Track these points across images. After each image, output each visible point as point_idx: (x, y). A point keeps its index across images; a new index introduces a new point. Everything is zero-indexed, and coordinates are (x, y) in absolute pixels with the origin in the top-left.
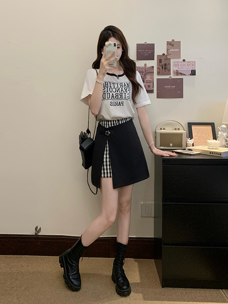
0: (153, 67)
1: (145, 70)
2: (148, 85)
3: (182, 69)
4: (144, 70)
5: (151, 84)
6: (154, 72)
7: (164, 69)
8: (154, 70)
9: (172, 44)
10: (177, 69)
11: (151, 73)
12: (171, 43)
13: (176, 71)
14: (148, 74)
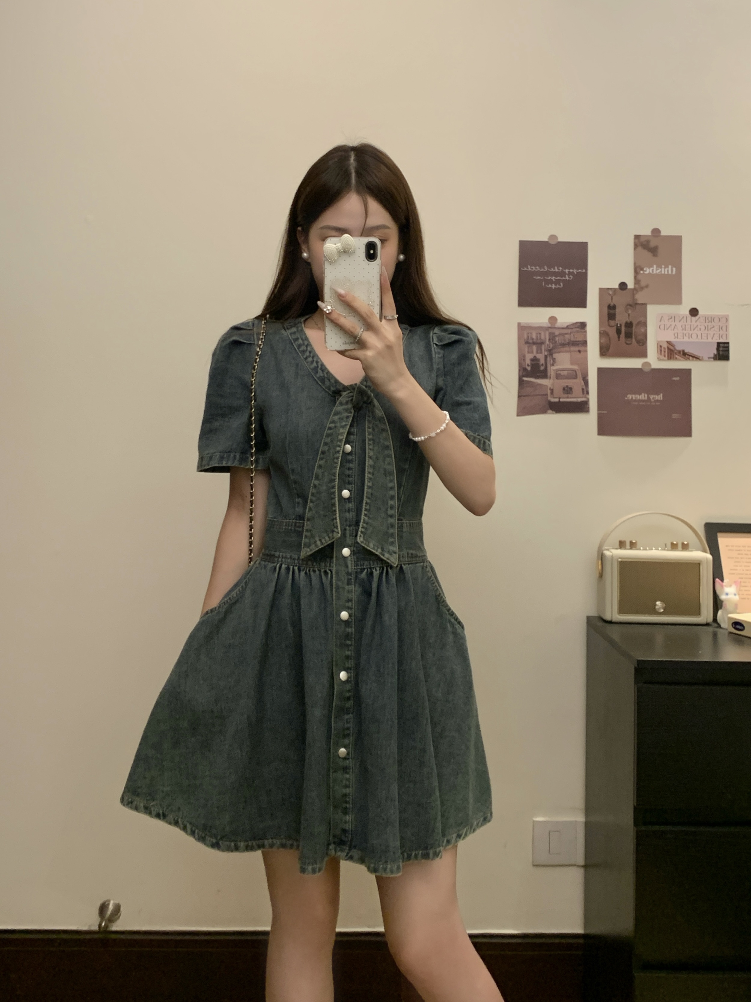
0: (583, 325)
1: (550, 334)
2: (565, 385)
3: (686, 339)
4: (545, 336)
5: (577, 383)
6: (585, 343)
7: (623, 335)
8: (585, 336)
9: (652, 244)
10: (672, 339)
11: (574, 343)
12: (648, 242)
13: (665, 345)
14: (562, 349)
